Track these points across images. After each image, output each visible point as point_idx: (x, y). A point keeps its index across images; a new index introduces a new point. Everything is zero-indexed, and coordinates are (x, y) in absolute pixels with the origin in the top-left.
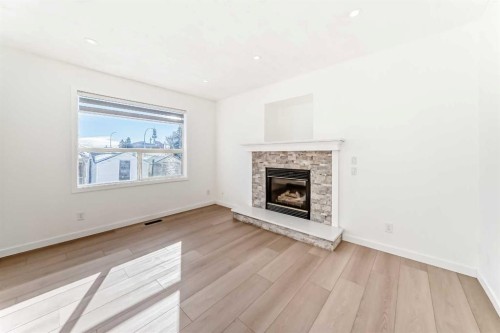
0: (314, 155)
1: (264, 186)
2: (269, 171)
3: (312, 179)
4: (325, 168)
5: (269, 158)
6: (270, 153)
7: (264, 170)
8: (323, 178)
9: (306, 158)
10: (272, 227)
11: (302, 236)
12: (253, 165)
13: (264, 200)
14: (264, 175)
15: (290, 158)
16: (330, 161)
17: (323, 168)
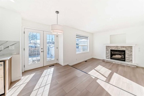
0: (127, 47)
2: (111, 50)
3: (126, 52)
4: (130, 50)
5: (112, 48)
6: (112, 46)
8: (129, 52)
9: (124, 48)
10: (116, 63)
11: (126, 65)
12: (106, 49)
16: (132, 48)
17: (129, 50)
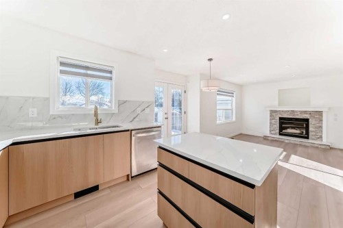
1: (278, 125)
7: (278, 118)
13: (278, 131)
14: (278, 121)
15: (296, 114)
